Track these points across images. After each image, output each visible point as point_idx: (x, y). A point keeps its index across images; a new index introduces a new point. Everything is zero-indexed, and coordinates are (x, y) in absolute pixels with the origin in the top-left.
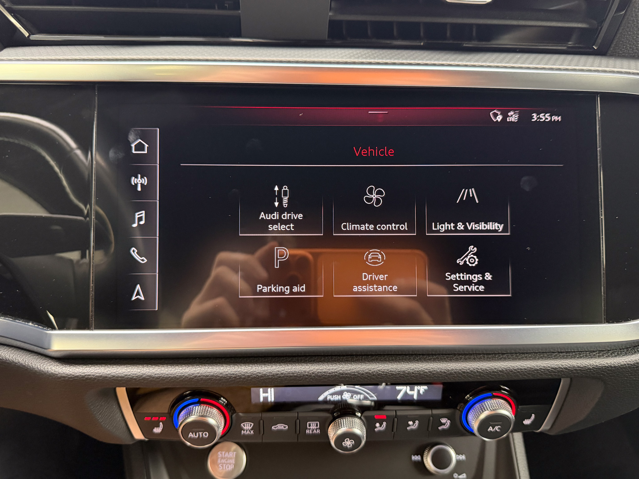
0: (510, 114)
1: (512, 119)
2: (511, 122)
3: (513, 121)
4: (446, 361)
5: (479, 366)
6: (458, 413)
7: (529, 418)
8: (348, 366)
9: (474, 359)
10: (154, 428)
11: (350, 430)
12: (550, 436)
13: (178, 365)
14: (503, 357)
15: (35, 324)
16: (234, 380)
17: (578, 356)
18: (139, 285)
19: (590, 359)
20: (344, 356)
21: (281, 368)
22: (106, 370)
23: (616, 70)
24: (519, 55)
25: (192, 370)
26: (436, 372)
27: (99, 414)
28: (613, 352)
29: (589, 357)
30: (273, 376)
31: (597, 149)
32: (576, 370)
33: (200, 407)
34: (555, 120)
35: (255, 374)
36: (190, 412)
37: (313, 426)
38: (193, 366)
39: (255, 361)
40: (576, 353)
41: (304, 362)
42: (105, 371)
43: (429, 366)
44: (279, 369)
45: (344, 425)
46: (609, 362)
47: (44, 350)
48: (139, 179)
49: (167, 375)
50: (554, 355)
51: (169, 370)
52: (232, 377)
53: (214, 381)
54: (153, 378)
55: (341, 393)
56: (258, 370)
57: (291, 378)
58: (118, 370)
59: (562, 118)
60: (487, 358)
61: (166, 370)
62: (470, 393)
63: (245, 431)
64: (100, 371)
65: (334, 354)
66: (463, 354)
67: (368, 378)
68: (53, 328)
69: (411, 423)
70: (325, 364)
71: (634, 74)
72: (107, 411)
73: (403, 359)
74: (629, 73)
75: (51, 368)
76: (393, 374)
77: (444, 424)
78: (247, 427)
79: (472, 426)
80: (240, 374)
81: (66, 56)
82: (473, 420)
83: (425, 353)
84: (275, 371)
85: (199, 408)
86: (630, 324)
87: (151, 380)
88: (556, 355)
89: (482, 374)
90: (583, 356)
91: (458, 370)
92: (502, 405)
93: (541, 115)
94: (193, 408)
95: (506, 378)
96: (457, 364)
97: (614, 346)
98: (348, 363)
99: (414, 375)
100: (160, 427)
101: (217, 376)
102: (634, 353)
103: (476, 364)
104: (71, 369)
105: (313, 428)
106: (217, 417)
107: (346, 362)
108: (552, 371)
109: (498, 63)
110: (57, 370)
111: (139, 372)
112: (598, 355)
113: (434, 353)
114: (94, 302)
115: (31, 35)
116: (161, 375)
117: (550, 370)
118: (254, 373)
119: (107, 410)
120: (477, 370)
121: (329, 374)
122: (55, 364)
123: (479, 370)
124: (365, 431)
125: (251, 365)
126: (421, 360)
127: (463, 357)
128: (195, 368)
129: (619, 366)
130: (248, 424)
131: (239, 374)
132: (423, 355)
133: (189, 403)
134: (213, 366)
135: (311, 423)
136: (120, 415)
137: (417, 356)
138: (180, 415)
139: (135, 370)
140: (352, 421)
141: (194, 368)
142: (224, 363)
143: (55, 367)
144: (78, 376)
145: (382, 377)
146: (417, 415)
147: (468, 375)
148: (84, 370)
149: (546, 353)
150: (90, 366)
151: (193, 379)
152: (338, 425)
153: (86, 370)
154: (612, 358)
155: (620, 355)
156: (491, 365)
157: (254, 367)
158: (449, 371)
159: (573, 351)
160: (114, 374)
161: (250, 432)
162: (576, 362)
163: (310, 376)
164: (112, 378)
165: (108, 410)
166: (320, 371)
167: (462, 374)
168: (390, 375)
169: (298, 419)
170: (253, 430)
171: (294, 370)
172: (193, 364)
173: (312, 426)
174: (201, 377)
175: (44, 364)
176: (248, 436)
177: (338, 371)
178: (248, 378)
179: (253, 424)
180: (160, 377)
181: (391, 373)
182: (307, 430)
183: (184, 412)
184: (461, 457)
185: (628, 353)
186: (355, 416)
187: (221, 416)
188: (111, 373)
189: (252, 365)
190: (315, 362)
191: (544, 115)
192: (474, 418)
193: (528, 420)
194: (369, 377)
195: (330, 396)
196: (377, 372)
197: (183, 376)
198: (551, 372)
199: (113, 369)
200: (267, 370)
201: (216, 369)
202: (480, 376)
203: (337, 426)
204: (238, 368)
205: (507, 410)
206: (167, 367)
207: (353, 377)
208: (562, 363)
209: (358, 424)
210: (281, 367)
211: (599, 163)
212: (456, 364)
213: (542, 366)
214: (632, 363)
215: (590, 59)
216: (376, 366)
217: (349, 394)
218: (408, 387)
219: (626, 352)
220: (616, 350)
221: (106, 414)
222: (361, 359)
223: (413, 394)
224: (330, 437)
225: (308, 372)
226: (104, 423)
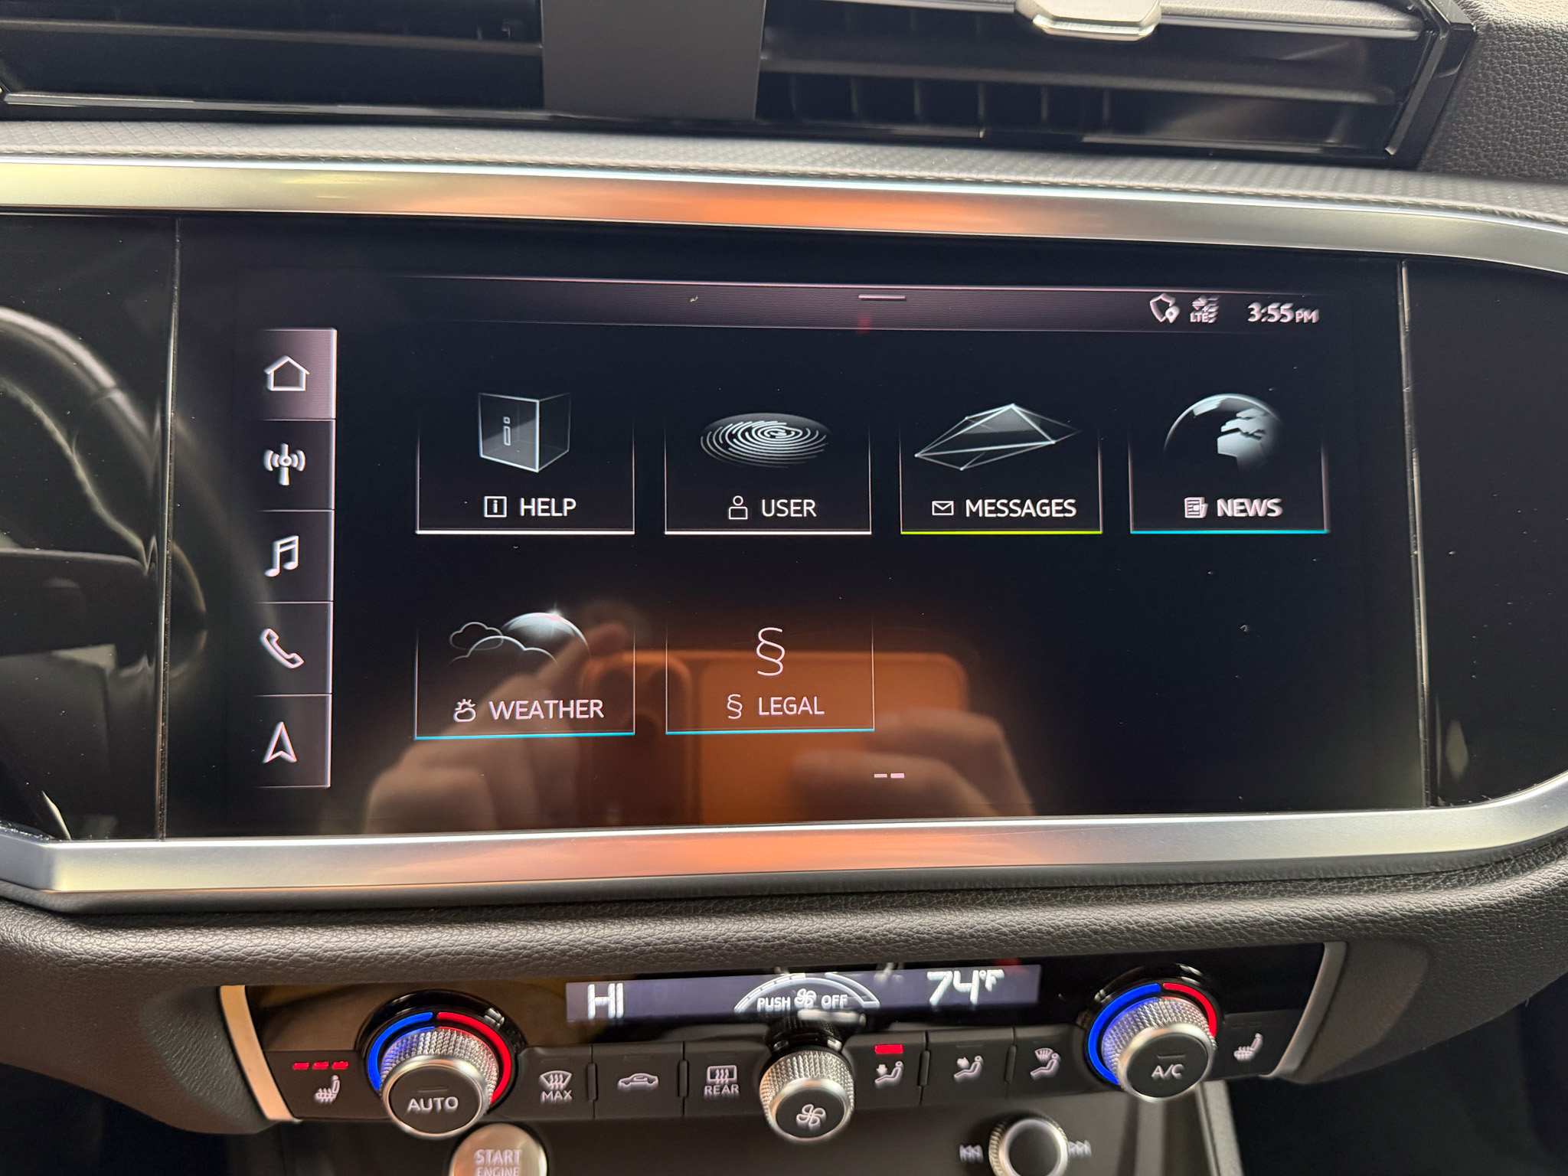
0: (1196, 304)
1: (1201, 316)
2: (1201, 325)
3: (1203, 321)
4: (1052, 905)
5: (1131, 917)
6: (1078, 1034)
7: (1248, 1043)
8: (813, 921)
9: (1120, 898)
10: (316, 1091)
11: (816, 1084)
12: (1297, 1086)
13: (382, 928)
14: (1187, 893)
15: (12, 828)
16: (528, 963)
17: (1365, 888)
18: (282, 724)
19: (1395, 893)
20: (801, 896)
21: (645, 929)
22: (198, 942)
23: (1442, 202)
24: (1214, 166)
25: (419, 940)
26: (1028, 932)
27: (176, 1058)
28: (1447, 877)
29: (1393, 889)
30: (627, 951)
31: (1402, 388)
32: (1362, 921)
33: (435, 1033)
34: (1303, 319)
35: (579, 945)
36: (412, 1047)
37: (722, 1077)
38: (421, 929)
39: (579, 912)
40: (1362, 880)
41: (702, 915)
42: (194, 944)
43: (1010, 917)
44: (639, 932)
45: (799, 1072)
46: (1439, 901)
47: (32, 892)
48: (286, 456)
49: (354, 952)
50: (1310, 885)
51: (360, 940)
52: (520, 954)
53: (476, 965)
54: (320, 959)
55: (788, 992)
56: (588, 936)
57: (670, 954)
58: (228, 941)
59: (1320, 315)
60: (1151, 895)
61: (352, 939)
62: (1107, 987)
63: (551, 1093)
64: (183, 945)
65: (777, 893)
66: (1092, 887)
67: (863, 950)
68: (59, 836)
69: (963, 1062)
70: (756, 918)
71: (1483, 212)
72: (197, 1049)
73: (946, 902)
74: (1473, 211)
75: (52, 938)
76: (922, 940)
77: (1044, 1064)
78: (556, 1084)
79: (1112, 1067)
80: (542, 947)
81: (100, 145)
82: (1116, 1050)
83: (999, 887)
84: (629, 937)
85: (435, 1037)
86: (1486, 809)
87: (314, 965)
88: (1315, 887)
89: (1138, 936)
90: (1379, 887)
91: (1081, 926)
92: (1185, 1013)
93: (1271, 308)
94: (419, 1036)
95: (1195, 945)
96: (1079, 912)
97: (1451, 862)
98: (812, 915)
99: (975, 939)
100: (331, 1089)
101: (483, 953)
102: (1498, 878)
103: (1123, 911)
104: (104, 942)
105: (722, 1080)
106: (481, 1058)
107: (807, 912)
108: (1305, 925)
109: (1168, 181)
110: (68, 944)
111: (284, 947)
112: (1412, 884)
113: (1022, 886)
114: (166, 767)
115: (8, 93)
116: (341, 952)
117: (1300, 922)
118: (578, 943)
119: (196, 1046)
120: (1126, 924)
121: (765, 941)
122: (63, 930)
123: (1131, 926)
124: (852, 1084)
125: (568, 924)
126: (991, 904)
127: (1093, 893)
128: (427, 933)
129: (1462, 910)
130: (559, 1075)
131: (539, 947)
132: (995, 890)
133: (411, 1022)
134: (472, 929)
135: (716, 1070)
136: (228, 1057)
137: (981, 894)
138: (386, 1056)
139: (272, 940)
140: (820, 1060)
141: (422, 934)
142: (500, 921)
143: (63, 936)
144: (124, 958)
145: (896, 946)
146: (979, 1042)
147: (1105, 937)
148: (139, 942)
149: (1290, 881)
150: (156, 931)
151: (420, 960)
152: (784, 1071)
153: (146, 942)
154: (1446, 892)
155: (1465, 884)
156: (1161, 912)
157: (576, 928)
158: (1059, 930)
159: (1353, 875)
160: (217, 950)
161: (563, 1097)
162: (1363, 902)
163: (719, 948)
164: (213, 961)
165: (198, 1046)
166: (744, 935)
167: (1090, 937)
168: (917, 941)
169: (684, 1059)
170: (570, 1092)
171: (678, 934)
172: (422, 924)
173: (719, 1078)
174: (443, 956)
175: (33, 930)
176: (558, 1106)
177: (786, 934)
178: (563, 956)
179: (570, 1075)
180: (338, 956)
181: (919, 938)
182: (706, 1087)
183: (396, 1048)
184: (1080, 1146)
185: (1483, 879)
186: (828, 1050)
187: (490, 1055)
188: (209, 950)
189: (571, 925)
190: (731, 913)
191: (1279, 308)
192: (1118, 1046)
193: (1246, 1050)
194: (864, 947)
195: (763, 999)
196: (884, 935)
197: (397, 954)
198: (1303, 929)
199: (215, 938)
200: (610, 936)
201: (481, 936)
202: (1134, 940)
203: (781, 1074)
204: (537, 932)
205: (1197, 1025)
206: (355, 930)
207: (826, 950)
208: (1329, 906)
209: (835, 1069)
210: (646, 926)
211: (1406, 423)
212: (1075, 911)
213: (1282, 912)
214: (1492, 902)
215: (1382, 177)
216: (883, 921)
217: (812, 995)
218: (957, 974)
219: (1477, 876)
220: (1455, 871)
221: (193, 1058)
222: (843, 902)
223: (968, 990)
224: (764, 1103)
225: (714, 940)
226: (188, 1081)
